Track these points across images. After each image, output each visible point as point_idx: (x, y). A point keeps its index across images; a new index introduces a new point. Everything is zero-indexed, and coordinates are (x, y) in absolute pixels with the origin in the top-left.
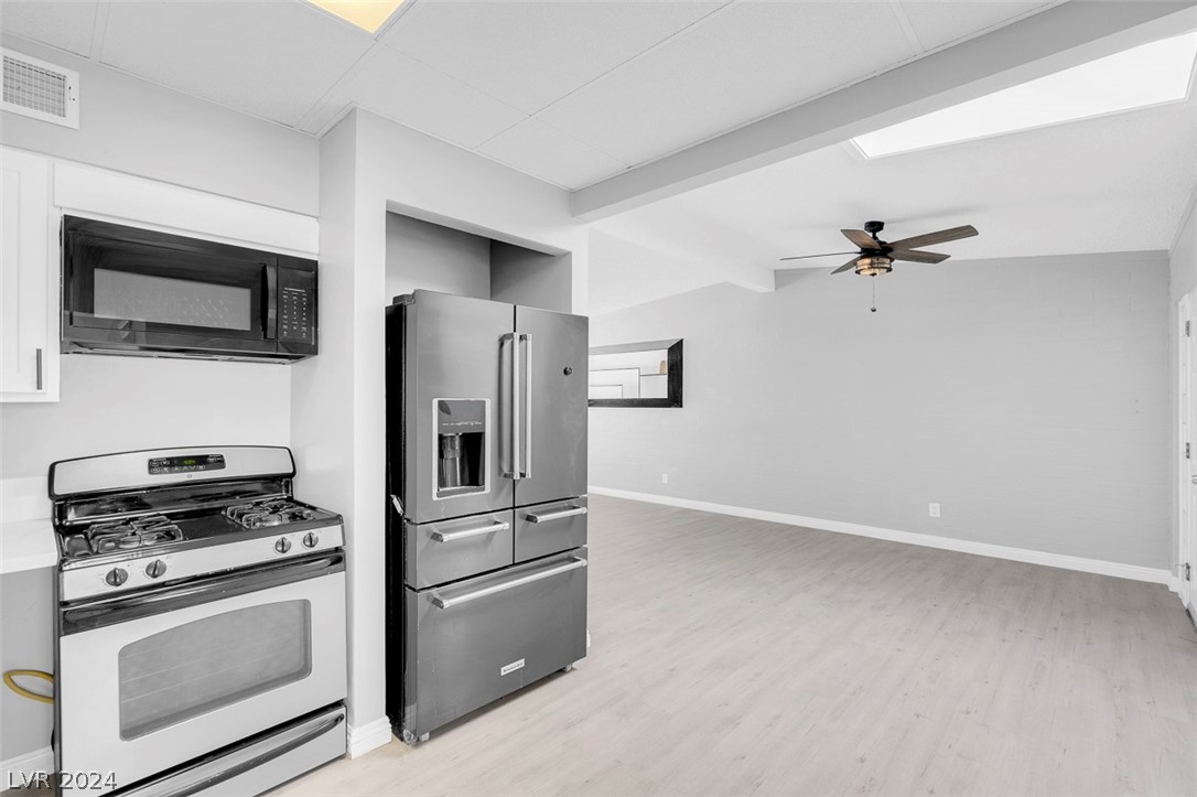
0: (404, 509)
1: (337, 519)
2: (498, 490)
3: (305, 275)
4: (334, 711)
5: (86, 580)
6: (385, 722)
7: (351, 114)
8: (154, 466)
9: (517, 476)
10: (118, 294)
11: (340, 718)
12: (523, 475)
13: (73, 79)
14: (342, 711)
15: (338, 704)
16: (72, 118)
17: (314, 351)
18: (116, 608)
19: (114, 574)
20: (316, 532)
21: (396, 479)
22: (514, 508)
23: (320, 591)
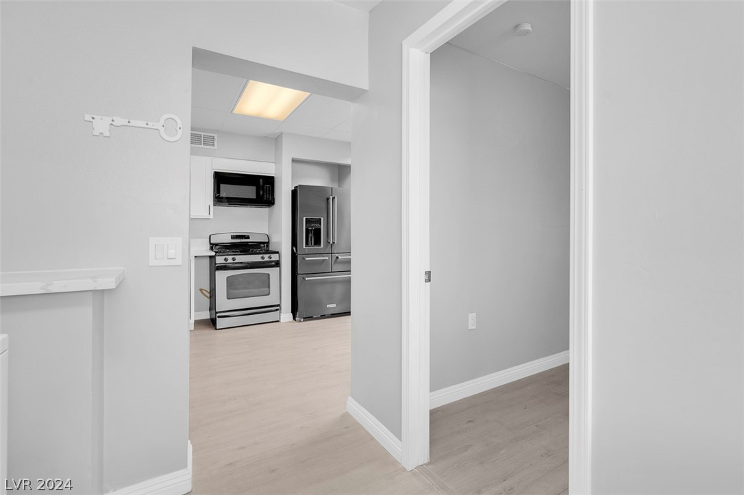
0: (297, 250)
1: (278, 253)
2: (326, 246)
3: (270, 181)
4: (277, 307)
5: (220, 260)
6: (291, 315)
7: (282, 133)
8: (233, 237)
9: (331, 242)
10: (228, 190)
11: (277, 310)
12: (334, 243)
13: (216, 136)
14: (278, 308)
15: (278, 305)
16: (216, 147)
17: (273, 204)
18: (224, 268)
19: (225, 259)
20: (272, 255)
21: (294, 243)
22: (332, 253)
23: (272, 272)
